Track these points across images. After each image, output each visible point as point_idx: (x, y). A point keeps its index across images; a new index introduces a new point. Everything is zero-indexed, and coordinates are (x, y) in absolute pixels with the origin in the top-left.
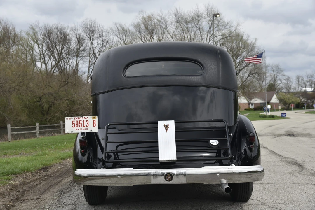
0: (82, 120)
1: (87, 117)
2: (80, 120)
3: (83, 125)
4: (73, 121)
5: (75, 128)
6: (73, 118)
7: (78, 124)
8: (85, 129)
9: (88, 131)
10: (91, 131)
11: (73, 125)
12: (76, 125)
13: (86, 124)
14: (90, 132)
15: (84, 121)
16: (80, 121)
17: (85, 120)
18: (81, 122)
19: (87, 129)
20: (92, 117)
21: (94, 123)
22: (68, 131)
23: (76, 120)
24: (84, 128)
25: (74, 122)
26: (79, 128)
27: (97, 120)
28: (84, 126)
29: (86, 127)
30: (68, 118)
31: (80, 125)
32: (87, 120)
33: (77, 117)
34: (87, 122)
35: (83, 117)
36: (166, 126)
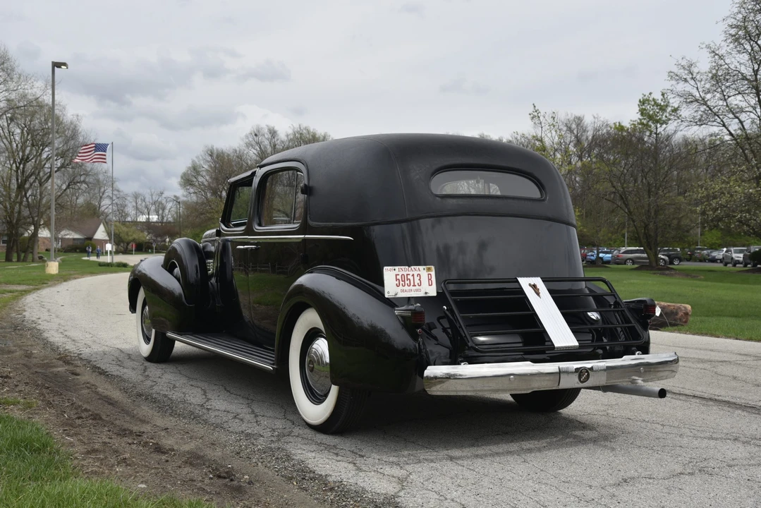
0: (411, 273)
1: (418, 267)
2: (409, 273)
3: (412, 284)
4: (396, 275)
5: (401, 287)
6: (397, 268)
7: (404, 281)
8: (417, 290)
9: (421, 294)
10: (426, 293)
11: (398, 282)
12: (401, 282)
13: (417, 281)
14: (424, 295)
15: (413, 275)
16: (407, 275)
17: (416, 273)
18: (409, 277)
19: (420, 290)
20: (424, 267)
21: (429, 280)
22: (388, 293)
23: (400, 273)
24: (414, 288)
25: (398, 277)
26: (406, 288)
27: (433, 273)
28: (414, 285)
29: (417, 287)
30: (389, 268)
31: (408, 282)
32: (419, 272)
33: (402, 267)
34: (419, 278)
35: (412, 267)
36: (534, 287)
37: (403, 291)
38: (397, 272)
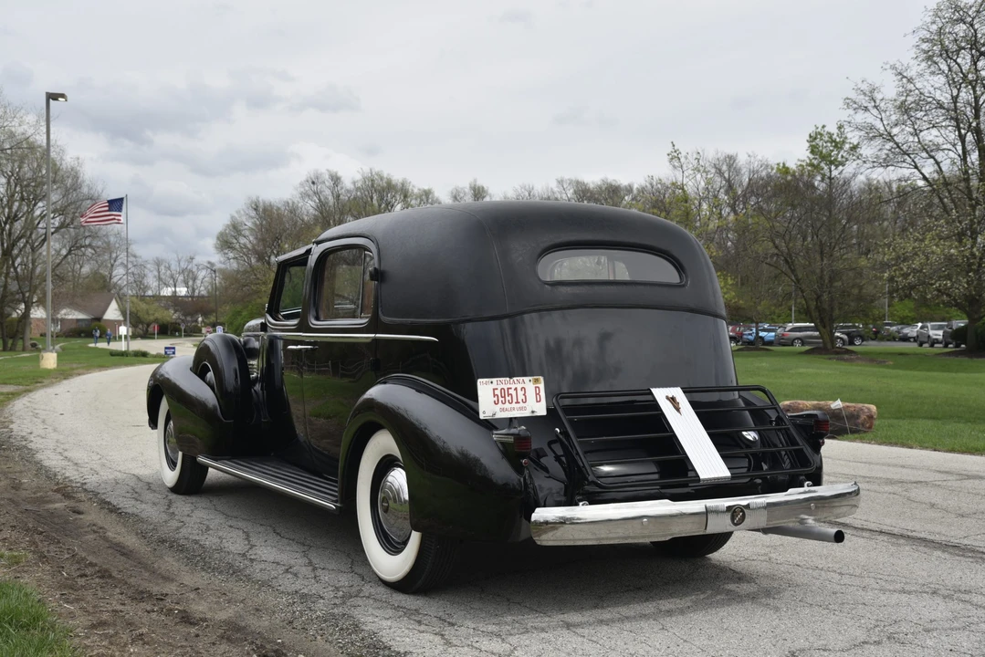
0: (513, 386)
1: (521, 378)
2: (509, 386)
3: (515, 400)
4: (494, 390)
5: (500, 405)
6: (494, 380)
7: (505, 397)
8: (521, 409)
9: (527, 414)
10: (533, 412)
11: (496, 399)
12: (500, 399)
13: (521, 397)
14: (531, 415)
15: (516, 389)
16: (508, 389)
17: (519, 387)
18: (510, 391)
19: (525, 409)
20: (531, 378)
21: (536, 394)
22: (484, 412)
23: (499, 387)
24: (518, 405)
25: (498, 392)
26: (507, 405)
27: (542, 386)
28: (517, 402)
29: (521, 404)
30: (485, 380)
31: (510, 398)
32: (523, 385)
33: (501, 379)
34: (523, 392)
35: (515, 379)
36: (672, 400)
37: (502, 410)
38: (494, 386)
